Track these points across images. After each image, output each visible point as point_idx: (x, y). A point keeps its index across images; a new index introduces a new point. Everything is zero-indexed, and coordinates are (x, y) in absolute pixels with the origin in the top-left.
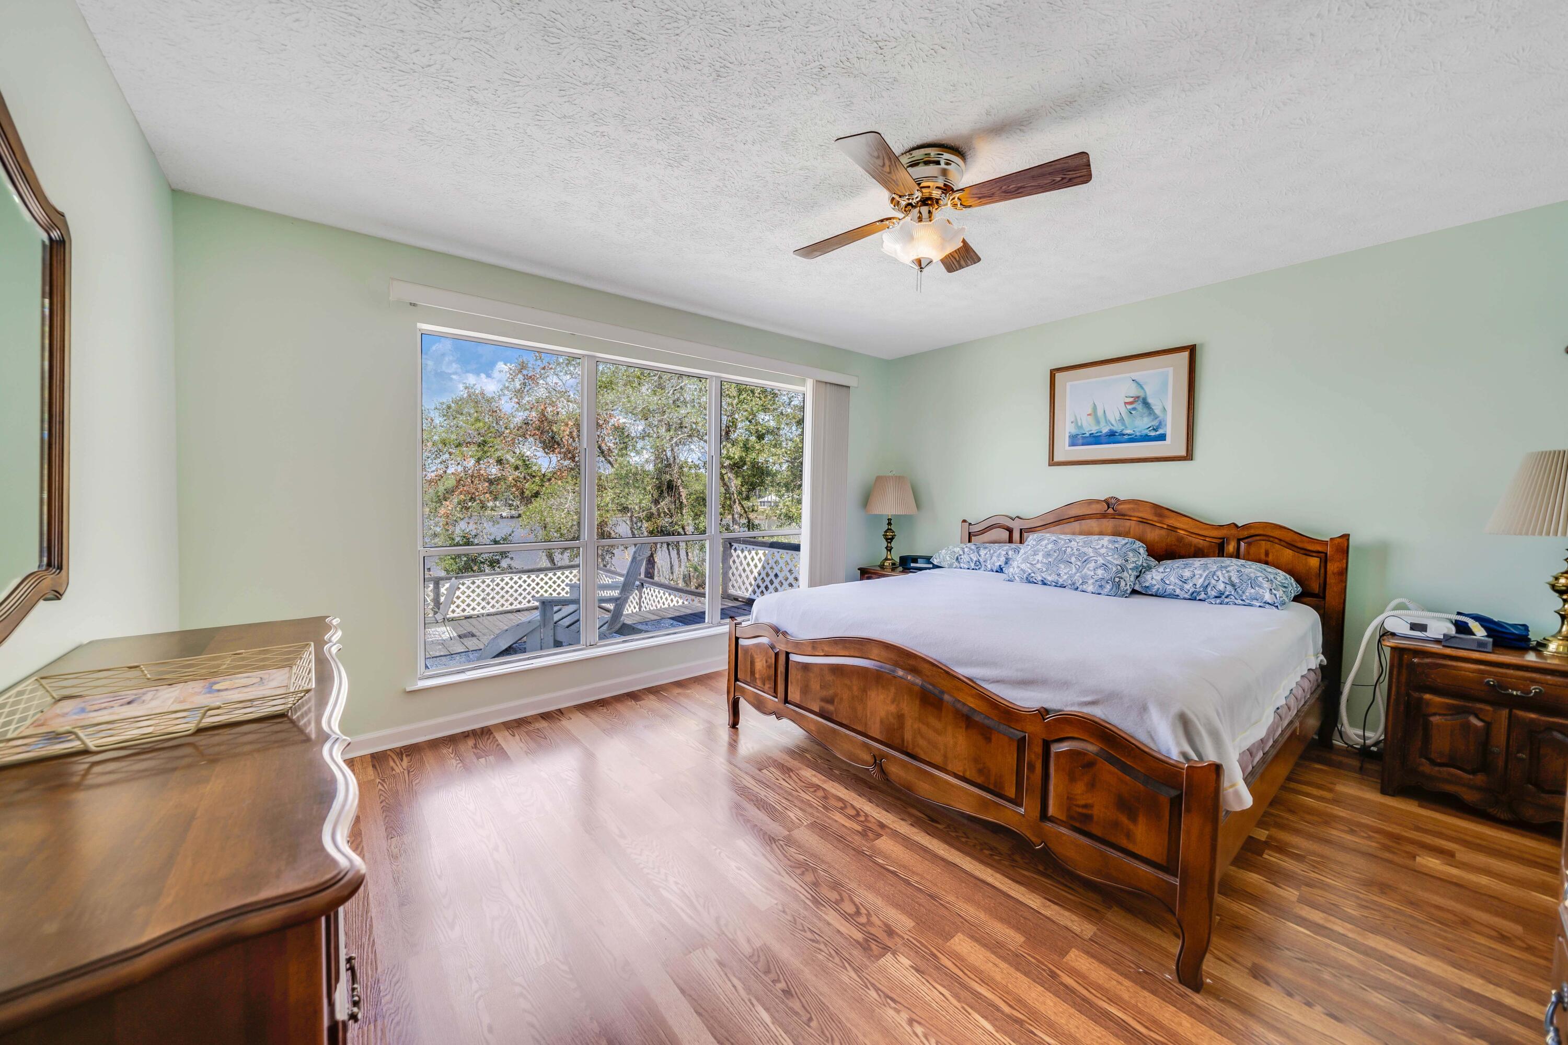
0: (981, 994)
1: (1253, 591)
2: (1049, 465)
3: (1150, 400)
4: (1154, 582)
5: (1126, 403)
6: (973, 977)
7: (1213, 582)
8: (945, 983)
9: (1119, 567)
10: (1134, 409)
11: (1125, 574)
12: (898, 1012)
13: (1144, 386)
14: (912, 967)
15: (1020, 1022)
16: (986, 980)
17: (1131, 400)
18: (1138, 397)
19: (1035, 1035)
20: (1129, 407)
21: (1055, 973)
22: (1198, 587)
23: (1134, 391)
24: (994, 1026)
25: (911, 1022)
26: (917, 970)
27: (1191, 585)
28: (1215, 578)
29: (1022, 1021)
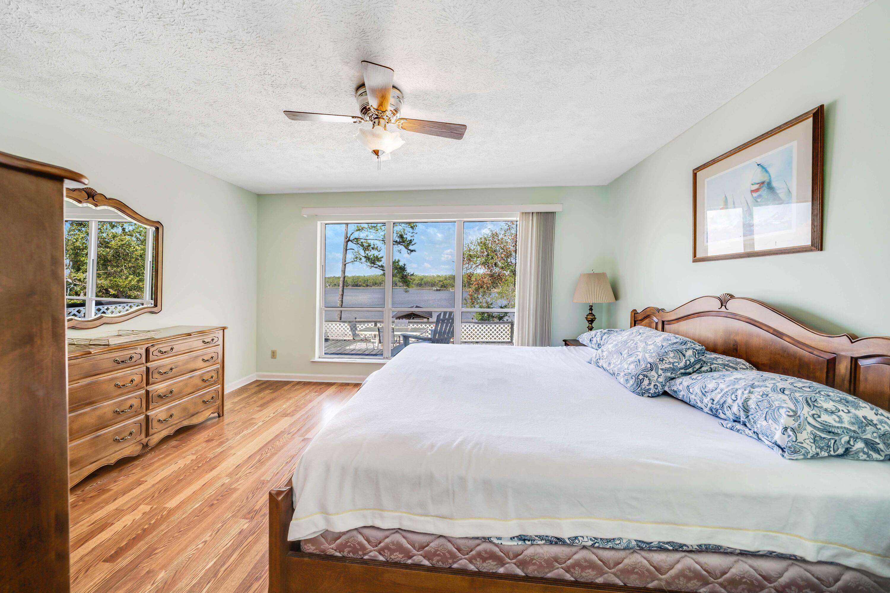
0: (231, 557)
1: (764, 423)
2: (693, 262)
3: (774, 184)
4: (680, 388)
5: (752, 191)
6: (244, 550)
7: (729, 401)
8: (234, 543)
9: (649, 365)
10: (760, 196)
11: (653, 373)
12: (210, 536)
13: (768, 169)
14: (243, 529)
15: (215, 575)
16: (242, 556)
17: (756, 187)
18: (763, 183)
19: (207, 584)
20: (755, 195)
21: (259, 581)
22: (715, 403)
23: (759, 177)
24: (210, 568)
25: (205, 542)
26: (240, 532)
27: (709, 399)
28: (733, 397)
29: (216, 577)
